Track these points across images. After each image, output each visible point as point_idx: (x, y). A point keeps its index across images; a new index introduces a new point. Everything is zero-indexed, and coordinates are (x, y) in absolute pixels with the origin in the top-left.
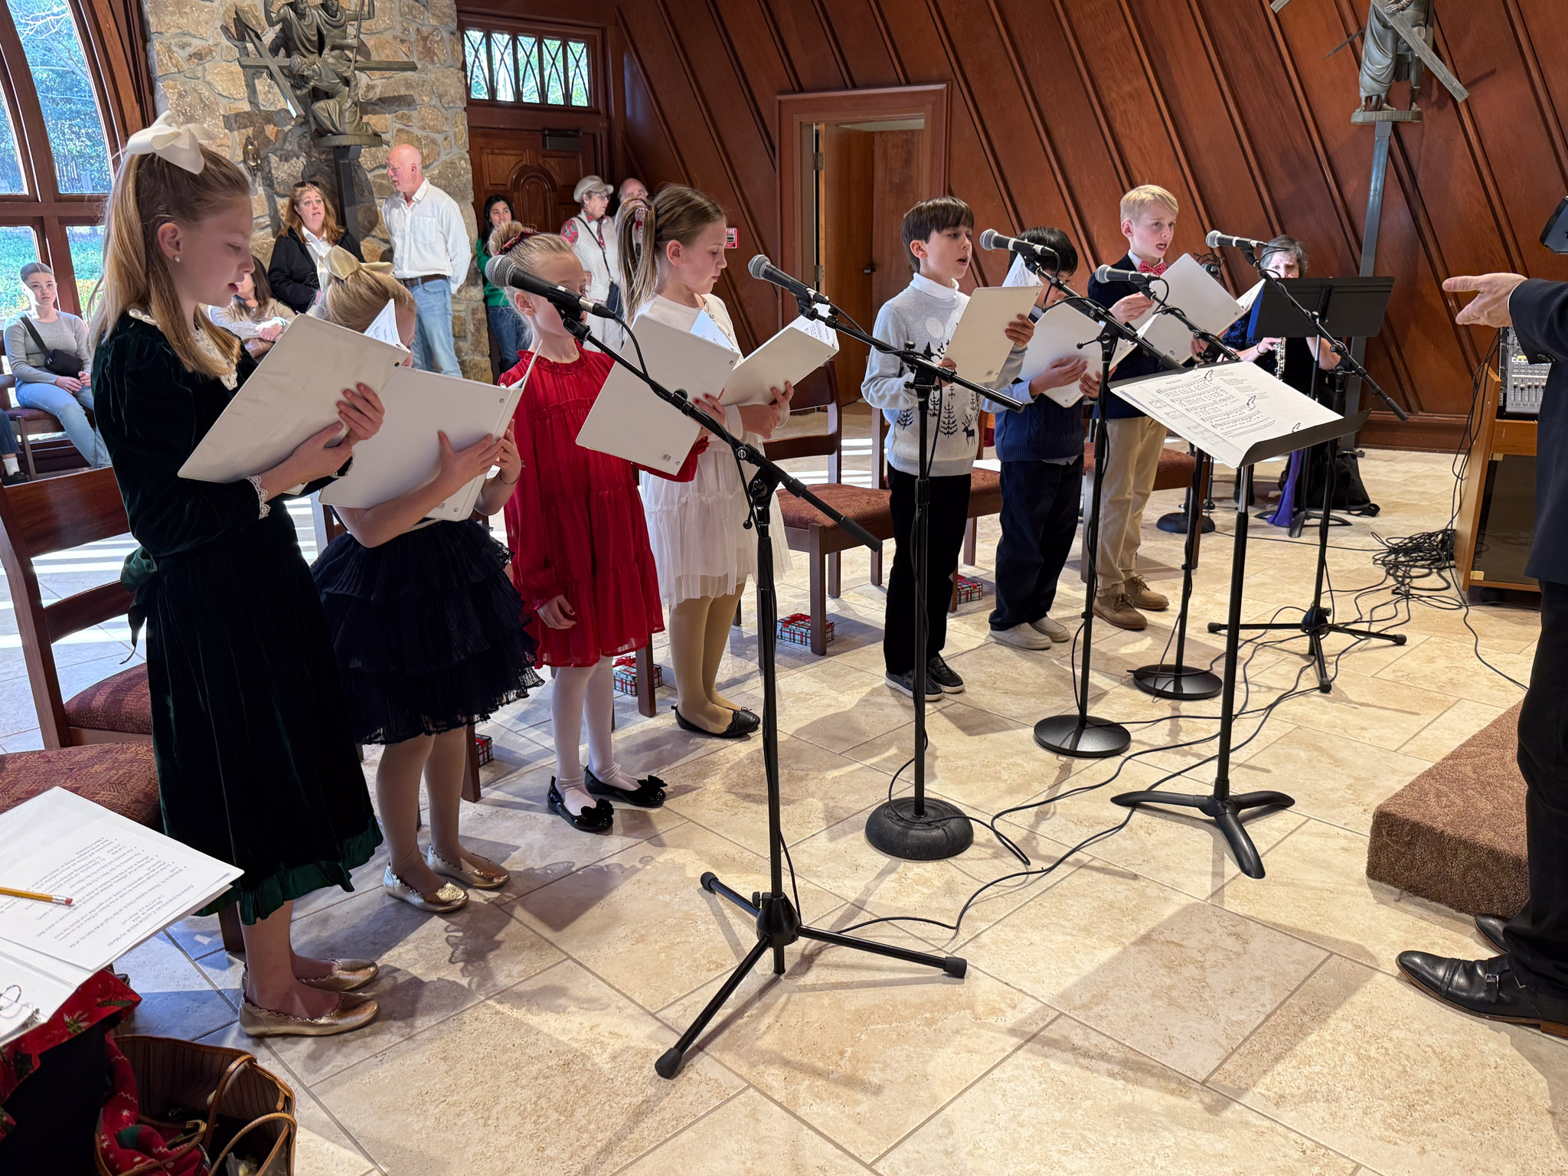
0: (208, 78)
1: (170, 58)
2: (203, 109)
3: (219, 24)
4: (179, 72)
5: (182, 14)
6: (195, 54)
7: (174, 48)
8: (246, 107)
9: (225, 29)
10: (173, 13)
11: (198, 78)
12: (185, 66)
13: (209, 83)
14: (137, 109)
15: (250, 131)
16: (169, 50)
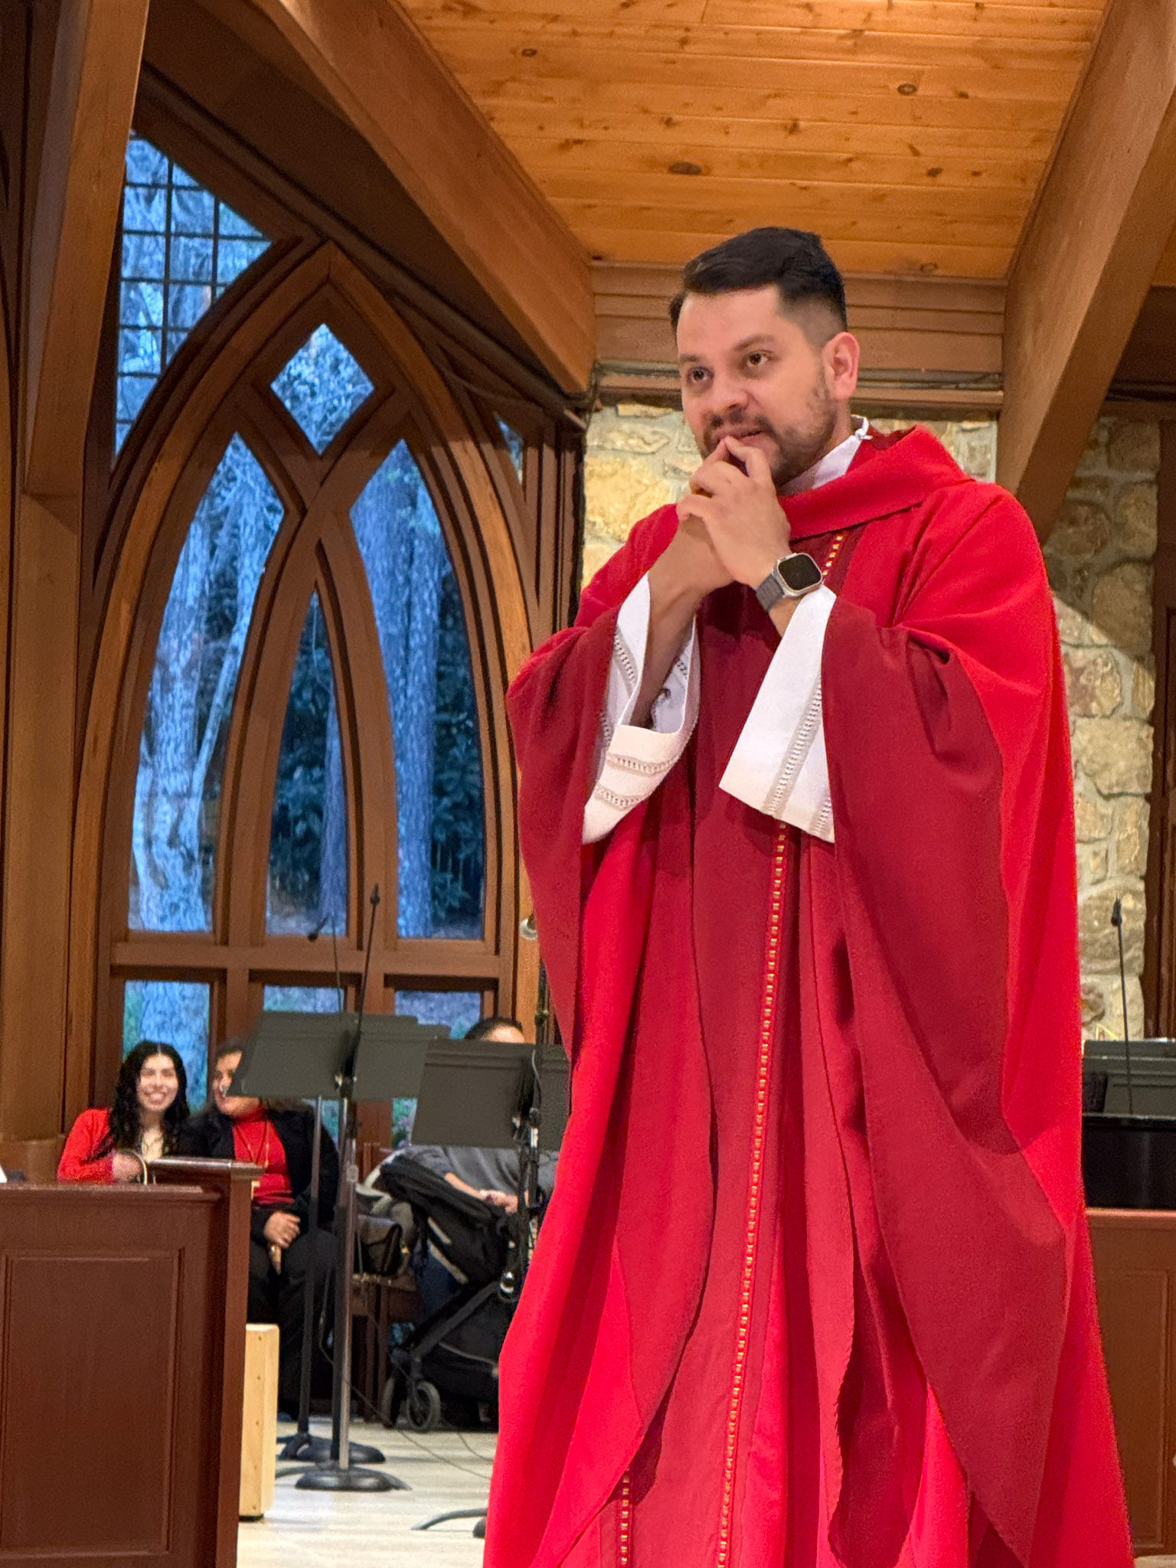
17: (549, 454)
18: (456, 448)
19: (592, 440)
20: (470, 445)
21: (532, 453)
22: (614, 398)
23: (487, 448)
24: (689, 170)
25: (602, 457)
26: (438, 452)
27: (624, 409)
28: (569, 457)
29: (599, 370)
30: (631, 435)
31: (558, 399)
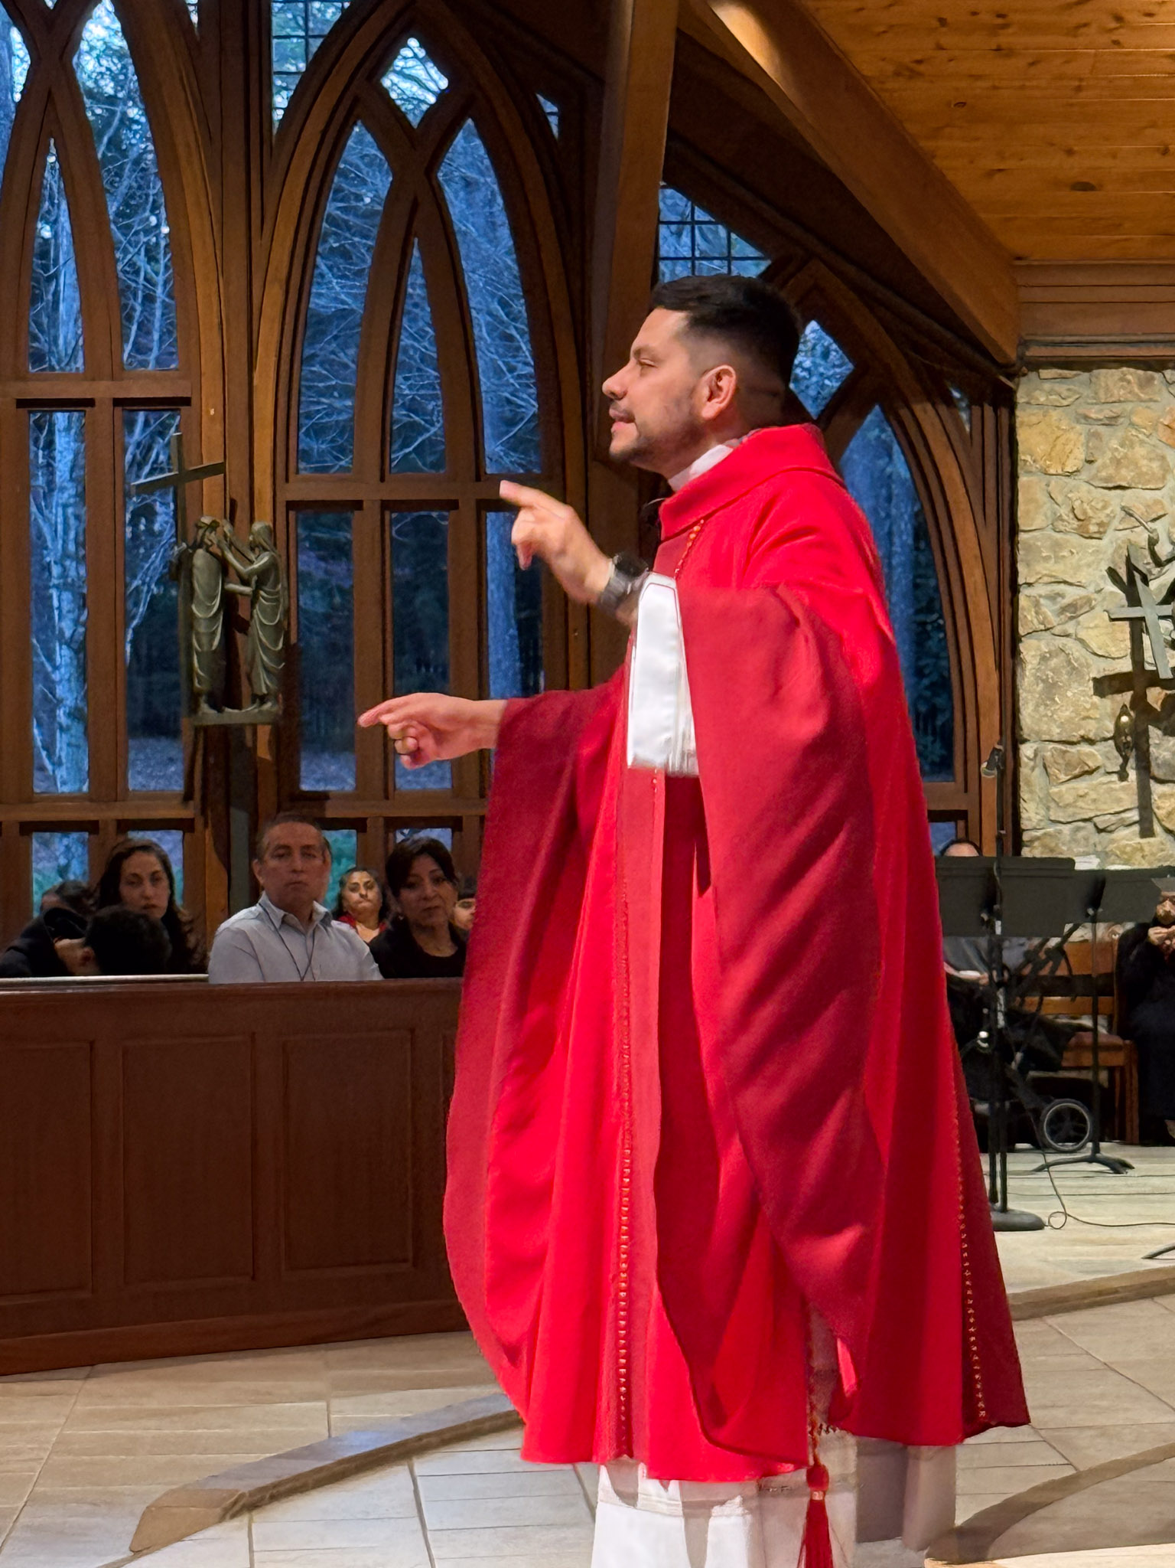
0: (1082, 634)
1: (1037, 613)
2: (1070, 674)
3: (1104, 567)
4: (1047, 630)
5: (1058, 559)
6: (1070, 605)
7: (1042, 601)
8: (1126, 666)
9: (1112, 573)
10: (1047, 559)
11: (1068, 636)
12: (1053, 620)
13: (1081, 641)
14: (995, 677)
15: (1127, 697)
16: (1037, 604)
17: (989, 411)
18: (918, 408)
19: (1021, 397)
20: (929, 407)
21: (976, 409)
22: (1036, 365)
23: (943, 409)
24: (1086, 187)
25: (1029, 411)
26: (904, 413)
27: (1045, 373)
28: (1004, 413)
29: (1024, 344)
30: (1050, 393)
31: (994, 370)
